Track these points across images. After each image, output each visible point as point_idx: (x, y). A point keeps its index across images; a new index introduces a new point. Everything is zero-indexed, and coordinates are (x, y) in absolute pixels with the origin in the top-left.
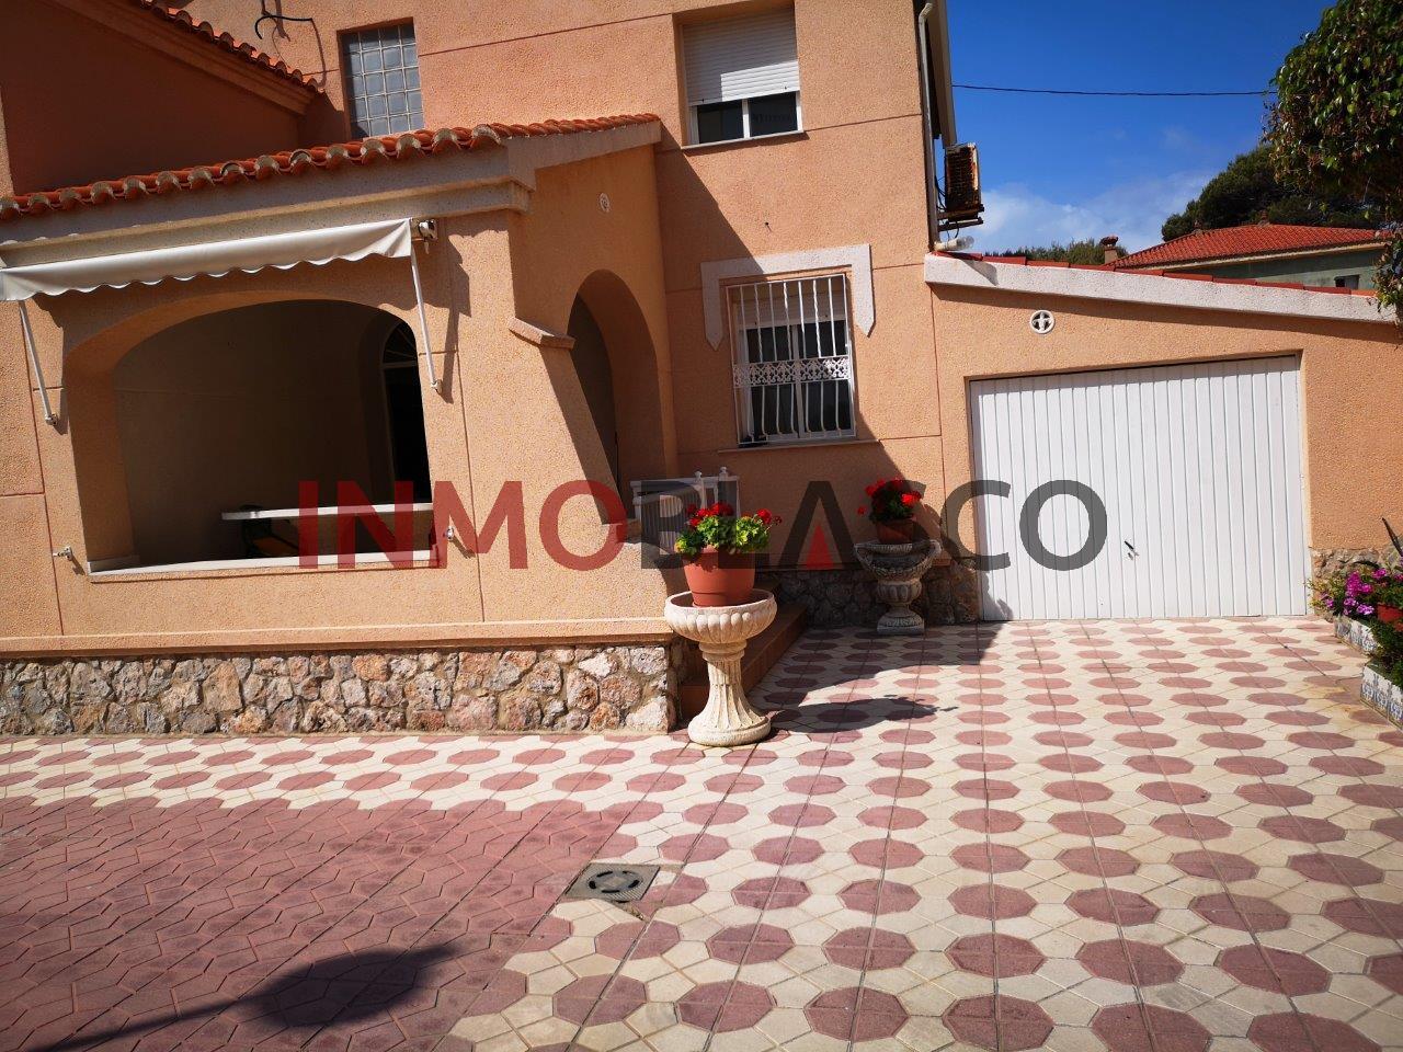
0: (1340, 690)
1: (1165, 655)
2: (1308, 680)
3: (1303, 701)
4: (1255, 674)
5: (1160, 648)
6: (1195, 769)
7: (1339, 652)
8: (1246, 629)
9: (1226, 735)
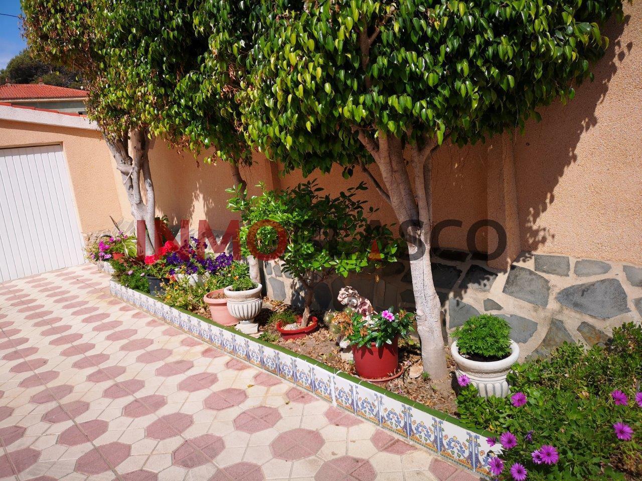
0: (102, 293)
1: (20, 297)
2: (88, 293)
3: (87, 302)
4: (64, 296)
5: (17, 294)
6: (39, 350)
7: (101, 277)
8: (58, 276)
9: (53, 328)
